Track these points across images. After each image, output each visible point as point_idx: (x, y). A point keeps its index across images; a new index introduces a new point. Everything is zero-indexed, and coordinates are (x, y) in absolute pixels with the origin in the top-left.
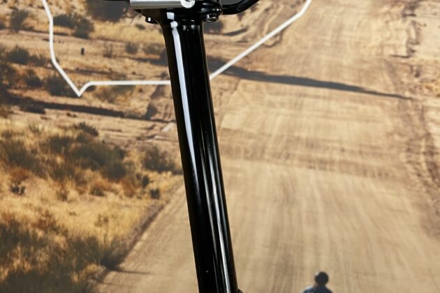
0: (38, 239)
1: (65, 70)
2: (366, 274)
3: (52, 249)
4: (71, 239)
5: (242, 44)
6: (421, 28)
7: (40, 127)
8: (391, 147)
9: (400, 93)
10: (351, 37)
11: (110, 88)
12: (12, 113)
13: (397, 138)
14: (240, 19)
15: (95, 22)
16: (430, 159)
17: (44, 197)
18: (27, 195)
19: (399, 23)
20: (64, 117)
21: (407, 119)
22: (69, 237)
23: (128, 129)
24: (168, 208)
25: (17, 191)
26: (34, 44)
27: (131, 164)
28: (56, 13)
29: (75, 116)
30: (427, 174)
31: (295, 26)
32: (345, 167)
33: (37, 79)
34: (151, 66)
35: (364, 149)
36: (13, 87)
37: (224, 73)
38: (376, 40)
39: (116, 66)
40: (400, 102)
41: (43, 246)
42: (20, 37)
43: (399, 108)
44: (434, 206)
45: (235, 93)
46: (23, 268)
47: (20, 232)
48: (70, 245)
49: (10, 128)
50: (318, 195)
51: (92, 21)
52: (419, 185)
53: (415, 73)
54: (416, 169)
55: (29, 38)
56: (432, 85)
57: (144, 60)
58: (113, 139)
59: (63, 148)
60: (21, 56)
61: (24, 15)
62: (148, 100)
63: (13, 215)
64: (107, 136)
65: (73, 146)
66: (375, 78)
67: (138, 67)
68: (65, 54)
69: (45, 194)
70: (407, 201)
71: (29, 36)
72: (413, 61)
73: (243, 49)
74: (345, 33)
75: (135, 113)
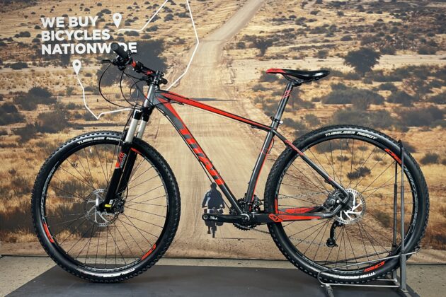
0: (85, 187)
1: (91, 109)
2: (233, 180)
9: (232, 99)
10: (208, 79)
11: (111, 114)
12: (70, 131)
15: (102, 87)
18: (79, 167)
19: (226, 70)
20: (92, 130)
21: (237, 109)
22: (99, 184)
25: (73, 166)
26: (77, 100)
28: (85, 86)
29: (96, 128)
31: (184, 77)
32: (215, 133)
33: (79, 115)
34: (127, 102)
36: (69, 120)
38: (218, 78)
40: (233, 102)
41: (87, 189)
42: (71, 98)
43: (233, 105)
46: (80, 202)
47: (77, 185)
49: (69, 137)
51: (100, 88)
52: (247, 137)
53: (236, 90)
56: (244, 93)
57: (124, 100)
60: (72, 106)
61: (72, 89)
63: (73, 177)
66: (220, 94)
67: (122, 103)
68: (90, 102)
70: (244, 145)
71: (74, 97)
72: (235, 85)
74: (206, 78)
75: (122, 123)
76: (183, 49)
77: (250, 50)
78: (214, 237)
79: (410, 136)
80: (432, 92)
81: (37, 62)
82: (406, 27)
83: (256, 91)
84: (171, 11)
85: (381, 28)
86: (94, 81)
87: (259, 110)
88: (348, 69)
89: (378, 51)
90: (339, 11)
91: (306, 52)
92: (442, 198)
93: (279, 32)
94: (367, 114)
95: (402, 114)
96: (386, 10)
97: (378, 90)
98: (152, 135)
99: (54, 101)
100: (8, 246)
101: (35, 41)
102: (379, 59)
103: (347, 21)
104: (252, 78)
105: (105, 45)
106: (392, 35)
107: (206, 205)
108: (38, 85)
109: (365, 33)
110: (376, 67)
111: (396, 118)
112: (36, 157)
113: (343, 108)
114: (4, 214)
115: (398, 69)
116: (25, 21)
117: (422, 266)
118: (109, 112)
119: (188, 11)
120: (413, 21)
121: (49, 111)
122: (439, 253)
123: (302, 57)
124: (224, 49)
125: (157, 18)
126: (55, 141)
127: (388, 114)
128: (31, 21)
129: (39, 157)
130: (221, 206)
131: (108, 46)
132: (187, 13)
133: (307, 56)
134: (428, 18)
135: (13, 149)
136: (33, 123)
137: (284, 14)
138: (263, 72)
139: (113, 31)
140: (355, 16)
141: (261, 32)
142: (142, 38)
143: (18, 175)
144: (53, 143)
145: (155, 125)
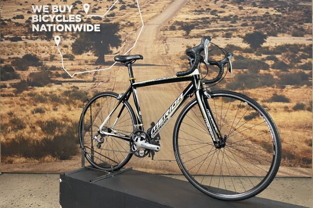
0: (63, 124)
1: (67, 70)
3: (67, 127)
4: (73, 123)
7: (61, 89)
9: (166, 65)
10: (149, 51)
12: (52, 85)
14: (117, 49)
15: (75, 55)
18: (58, 110)
19: (162, 45)
20: (68, 85)
23: (88, 86)
24: (103, 108)
25: (55, 110)
26: (57, 64)
27: (90, 96)
28: (63, 54)
29: (71, 84)
33: (59, 74)
34: (93, 66)
36: (52, 78)
37: (115, 65)
38: (157, 50)
39: (82, 67)
40: (167, 67)
41: (64, 126)
42: (53, 63)
43: (166, 69)
45: (119, 71)
46: (59, 135)
47: (57, 123)
48: (73, 125)
49: (52, 90)
50: (148, 98)
53: (169, 58)
56: (175, 61)
57: (91, 65)
59: (68, 94)
60: (54, 68)
61: (54, 56)
62: (93, 76)
63: (54, 118)
64: (82, 89)
65: (71, 93)
66: (158, 61)
67: (89, 67)
68: (67, 66)
69: (64, 110)
70: (174, 96)
71: (55, 62)
72: (168, 55)
75: (89, 81)
76: (133, 29)
77: (179, 31)
78: (153, 159)
79: (286, 91)
80: (301, 62)
81: (29, 37)
82: (284, 18)
83: (183, 59)
84: (124, 3)
85: (268, 18)
86: (69, 51)
88: (245, 46)
89: (265, 33)
90: (240, 6)
91: (217, 33)
92: (307, 133)
93: (199, 19)
94: (258, 76)
95: (281, 76)
96: (271, 6)
97: (265, 60)
98: (110, 89)
99: (41, 64)
100: (6, 166)
101: (27, 21)
102: (266, 39)
103: (245, 13)
104: (180, 51)
105: (77, 25)
106: (275, 23)
108: (29, 53)
109: (257, 22)
110: (264, 45)
111: (277, 79)
112: (27, 103)
113: (242, 72)
114: (4, 144)
115: (279, 46)
116: (20, 7)
117: (293, 179)
118: (80, 73)
119: (137, 4)
120: (289, 14)
121: (37, 71)
122: (304, 170)
123: (215, 37)
124: (161, 30)
125: (114, 8)
126: (41, 92)
127: (272, 76)
128: (24, 8)
129: (29, 103)
130: (158, 138)
131: (80, 26)
132: (136, 5)
133: (218, 36)
134: (299, 12)
135: (10, 98)
136: (26, 79)
137: (202, 7)
138: (187, 47)
139: (83, 16)
140: (250, 9)
141: (187, 19)
142: (104, 21)
143: (14, 116)
144: (40, 94)
145: (112, 82)
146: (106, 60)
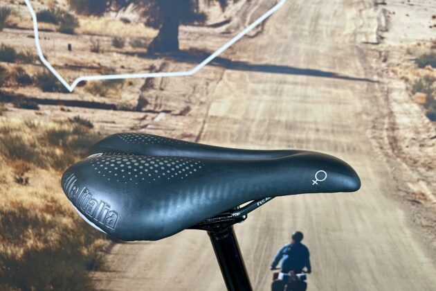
0: (47, 222)
1: (54, 66)
3: (61, 230)
4: (77, 220)
5: (226, 35)
6: (390, 15)
7: (36, 122)
8: (359, 125)
9: (369, 77)
10: (327, 26)
11: (101, 82)
12: (6, 110)
13: (364, 117)
14: (223, 10)
15: (79, 16)
16: (391, 134)
17: (48, 186)
18: (31, 184)
19: (371, 12)
20: (59, 112)
21: (374, 100)
22: (75, 219)
23: (121, 120)
25: (20, 181)
26: (20, 41)
28: (39, 9)
29: (69, 111)
30: (389, 146)
31: (276, 16)
32: (320, 144)
33: (27, 76)
34: (139, 60)
35: (336, 128)
36: (4, 85)
37: (210, 64)
38: (350, 28)
39: (105, 60)
40: (369, 85)
41: (52, 227)
42: (5, 35)
43: (367, 91)
44: (392, 173)
45: (221, 83)
46: (37, 246)
47: (30, 217)
48: (77, 225)
49: (6, 125)
51: (76, 16)
52: (381, 156)
53: (383, 58)
54: (379, 143)
55: (14, 35)
56: (397, 69)
57: (132, 54)
58: (108, 130)
59: (61, 141)
60: (8, 54)
61: (6, 12)
62: (138, 93)
63: (21, 202)
64: (102, 128)
65: (70, 138)
66: (347, 64)
67: (126, 61)
68: (52, 50)
69: (49, 183)
71: (13, 33)
72: (382, 47)
73: (227, 40)
74: (322, 22)
75: (127, 105)
83: (422, 66)
87: (416, 107)
98: (190, 136)
104: (421, 37)
107: (280, 265)
118: (98, 78)
130: (305, 269)
145: (196, 116)
146: (184, 44)
